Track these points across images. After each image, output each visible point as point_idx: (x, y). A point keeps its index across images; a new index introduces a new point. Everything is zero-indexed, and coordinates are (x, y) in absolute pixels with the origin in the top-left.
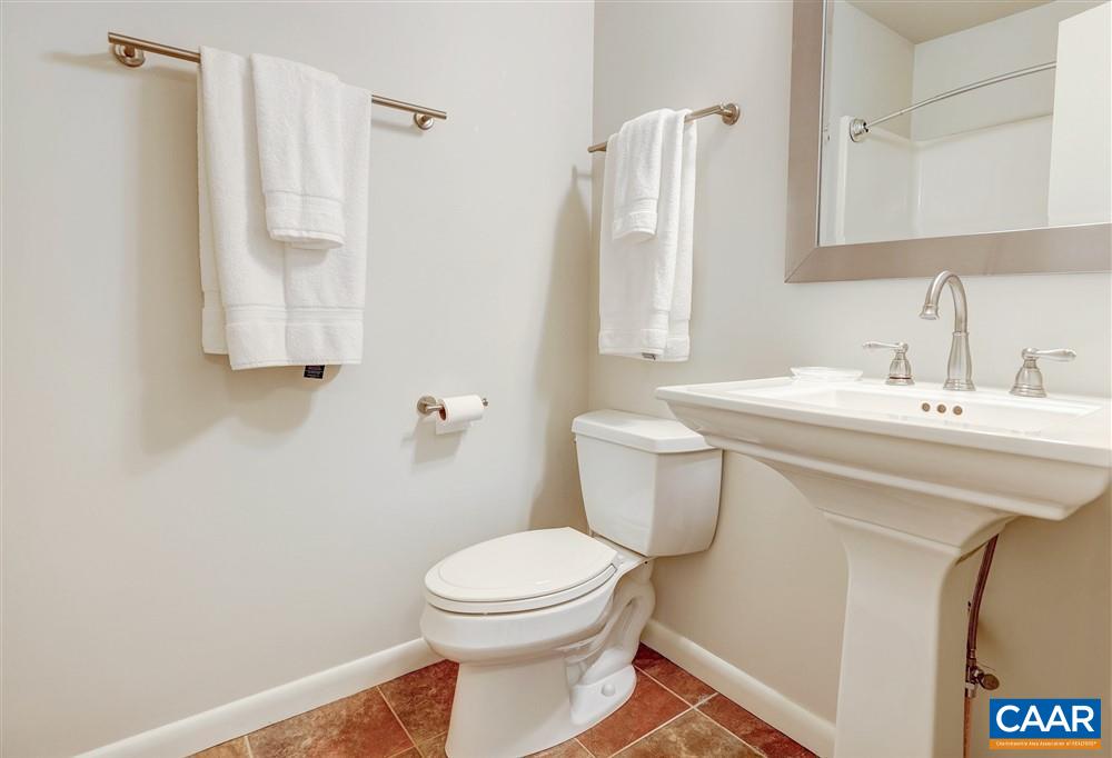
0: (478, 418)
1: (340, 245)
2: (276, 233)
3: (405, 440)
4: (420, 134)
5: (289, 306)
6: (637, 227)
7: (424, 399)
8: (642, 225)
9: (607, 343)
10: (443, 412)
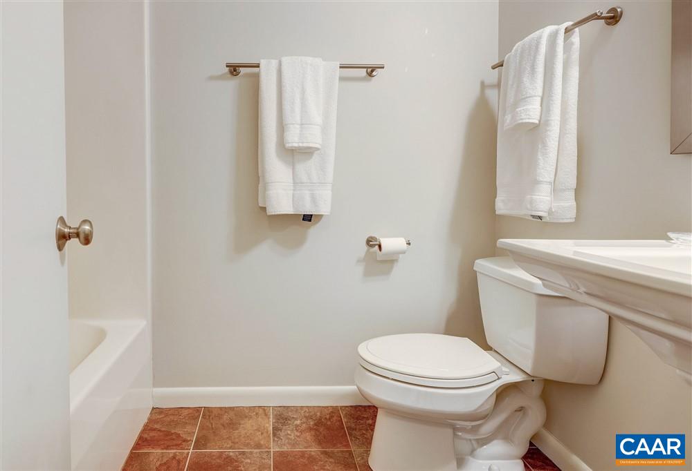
0: (404, 252)
1: (318, 149)
2: (288, 145)
3: (359, 261)
4: (370, 80)
5: (295, 183)
6: (522, 119)
7: (371, 237)
8: (525, 117)
9: (501, 207)
10: (380, 246)
